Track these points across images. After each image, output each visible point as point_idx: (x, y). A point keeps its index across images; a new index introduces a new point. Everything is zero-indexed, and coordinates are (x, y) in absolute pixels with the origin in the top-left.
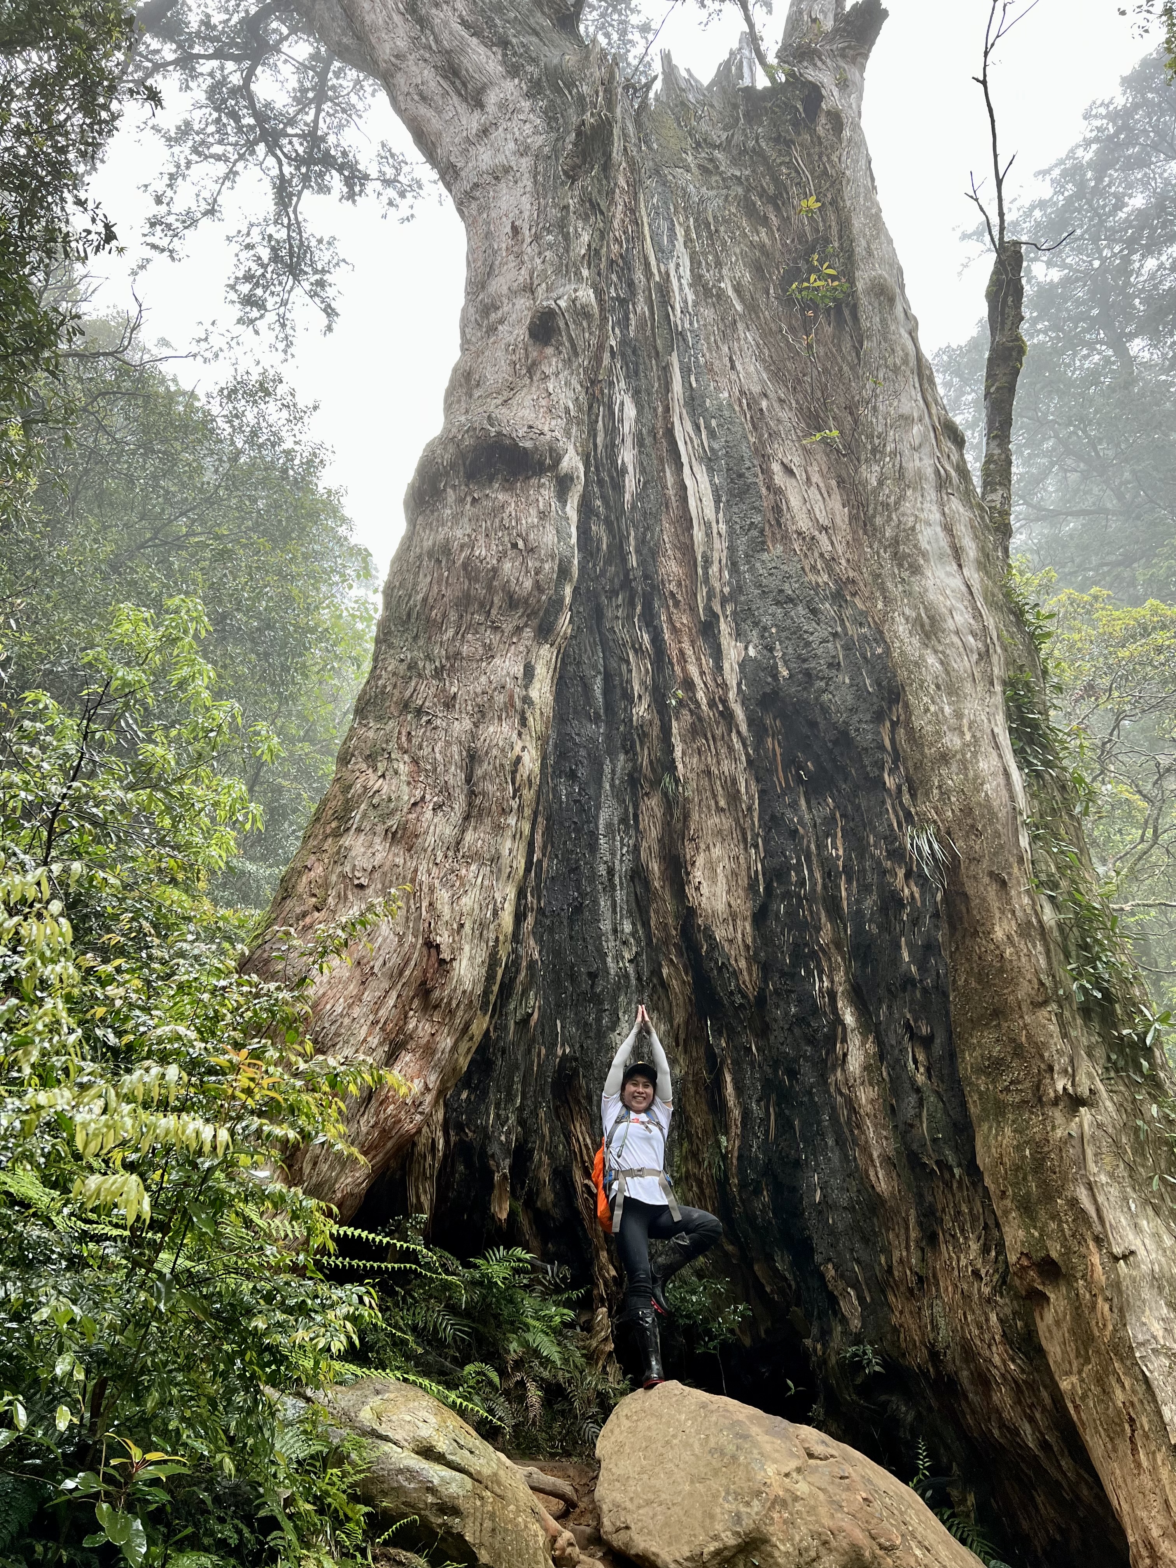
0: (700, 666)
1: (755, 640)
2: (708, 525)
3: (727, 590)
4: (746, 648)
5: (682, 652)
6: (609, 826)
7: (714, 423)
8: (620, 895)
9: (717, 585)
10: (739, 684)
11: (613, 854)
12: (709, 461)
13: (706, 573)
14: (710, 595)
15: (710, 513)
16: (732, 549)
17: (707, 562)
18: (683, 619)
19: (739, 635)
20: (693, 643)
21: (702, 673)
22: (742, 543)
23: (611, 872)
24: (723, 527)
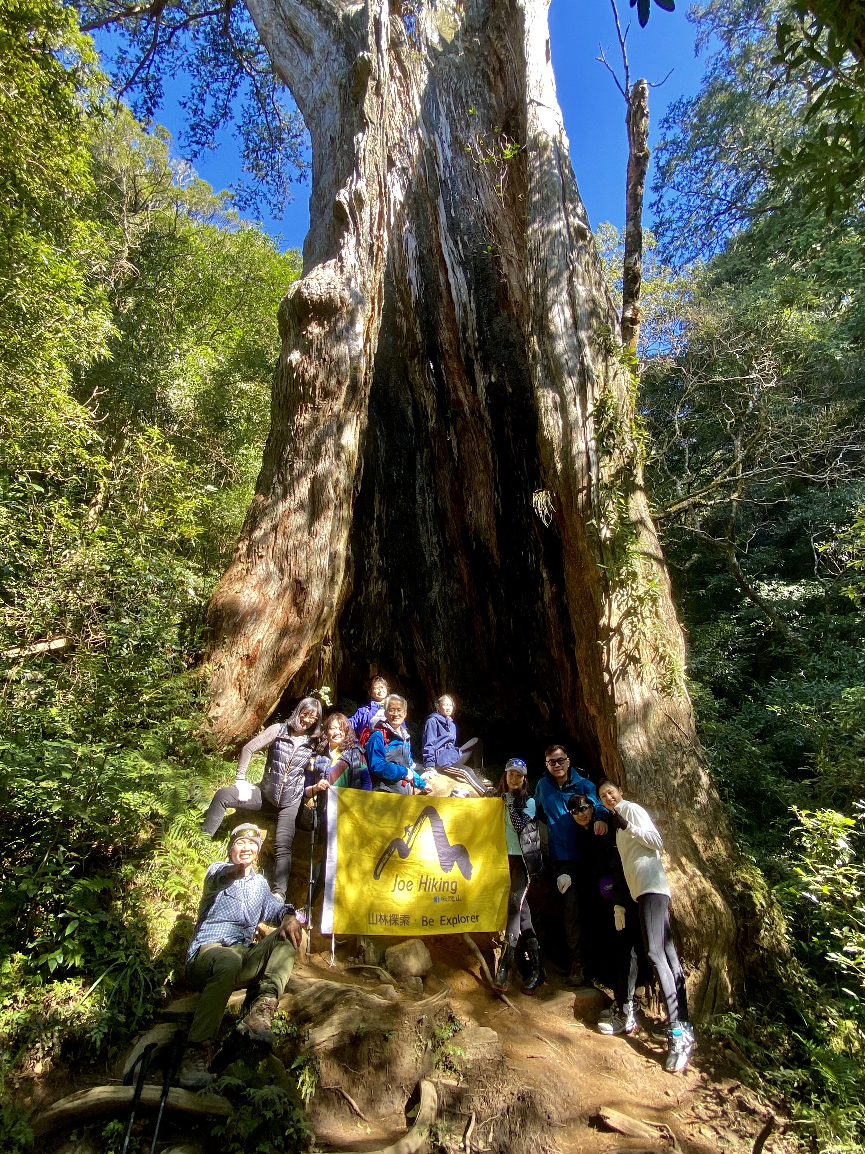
0: (465, 392)
1: (495, 371)
2: (464, 306)
3: (477, 344)
4: (490, 378)
5: (455, 386)
6: (421, 488)
7: (466, 238)
8: (430, 524)
9: (471, 342)
10: (486, 400)
11: (425, 503)
12: (463, 264)
13: (464, 335)
14: (468, 348)
15: (465, 298)
16: (479, 318)
17: (465, 328)
18: (454, 365)
19: (486, 369)
20: (460, 379)
21: (466, 396)
22: (484, 314)
23: (424, 512)
24: (473, 305)
